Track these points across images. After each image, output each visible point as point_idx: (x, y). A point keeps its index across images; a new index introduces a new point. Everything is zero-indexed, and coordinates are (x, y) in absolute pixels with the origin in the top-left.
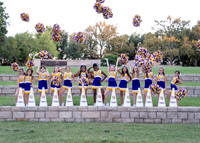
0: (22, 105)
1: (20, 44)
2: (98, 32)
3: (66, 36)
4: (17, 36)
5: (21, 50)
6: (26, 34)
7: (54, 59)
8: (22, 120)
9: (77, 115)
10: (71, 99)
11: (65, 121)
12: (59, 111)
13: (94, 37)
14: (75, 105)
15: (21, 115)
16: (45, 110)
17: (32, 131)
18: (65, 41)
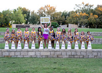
0: (8, 48)
1: (5, 16)
2: (46, 10)
3: (29, 12)
4: (3, 12)
5: (5, 19)
6: (8, 11)
7: (23, 24)
8: (8, 57)
9: (38, 54)
10: (34, 45)
11: (31, 57)
12: (28, 51)
13: (44, 13)
14: (36, 48)
15: (7, 54)
16: (20, 51)
17: (14, 63)
18: (29, 15)
